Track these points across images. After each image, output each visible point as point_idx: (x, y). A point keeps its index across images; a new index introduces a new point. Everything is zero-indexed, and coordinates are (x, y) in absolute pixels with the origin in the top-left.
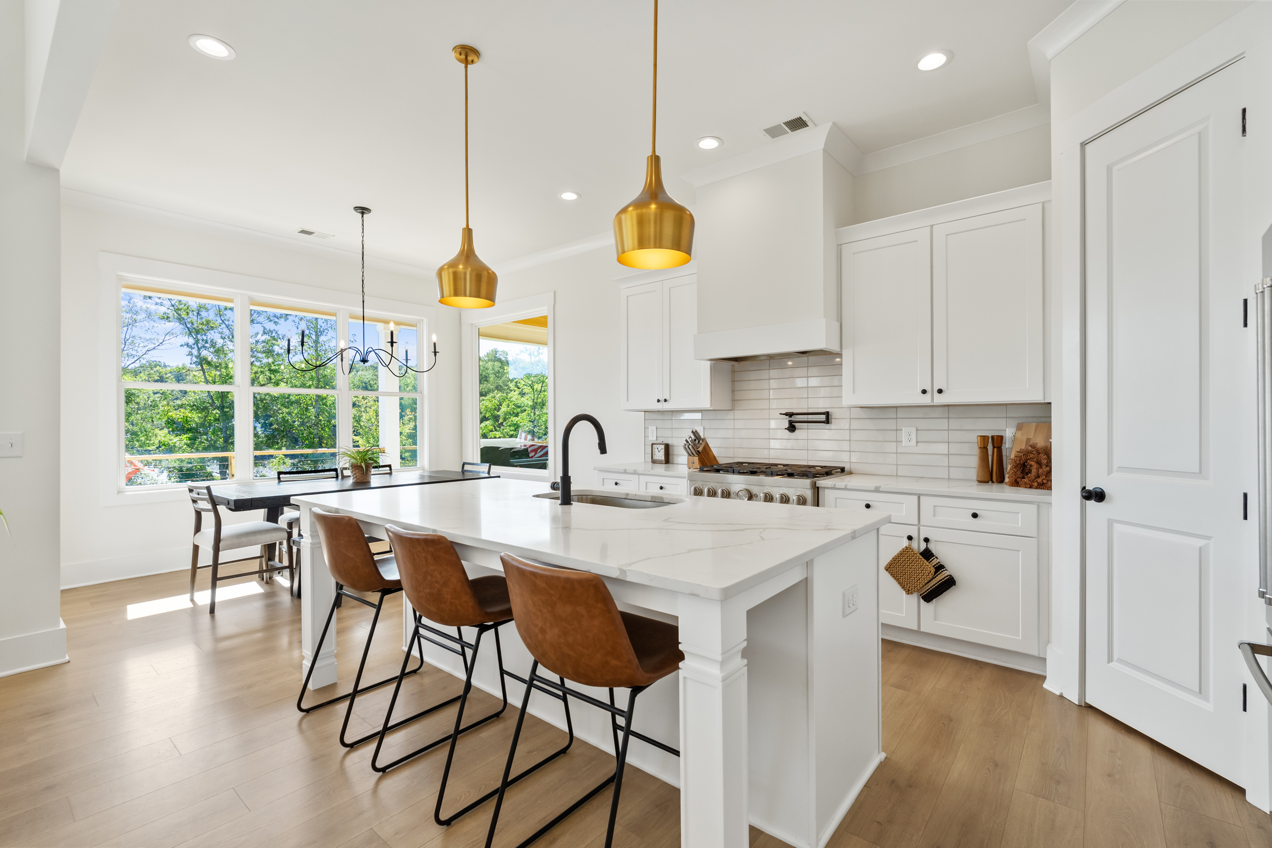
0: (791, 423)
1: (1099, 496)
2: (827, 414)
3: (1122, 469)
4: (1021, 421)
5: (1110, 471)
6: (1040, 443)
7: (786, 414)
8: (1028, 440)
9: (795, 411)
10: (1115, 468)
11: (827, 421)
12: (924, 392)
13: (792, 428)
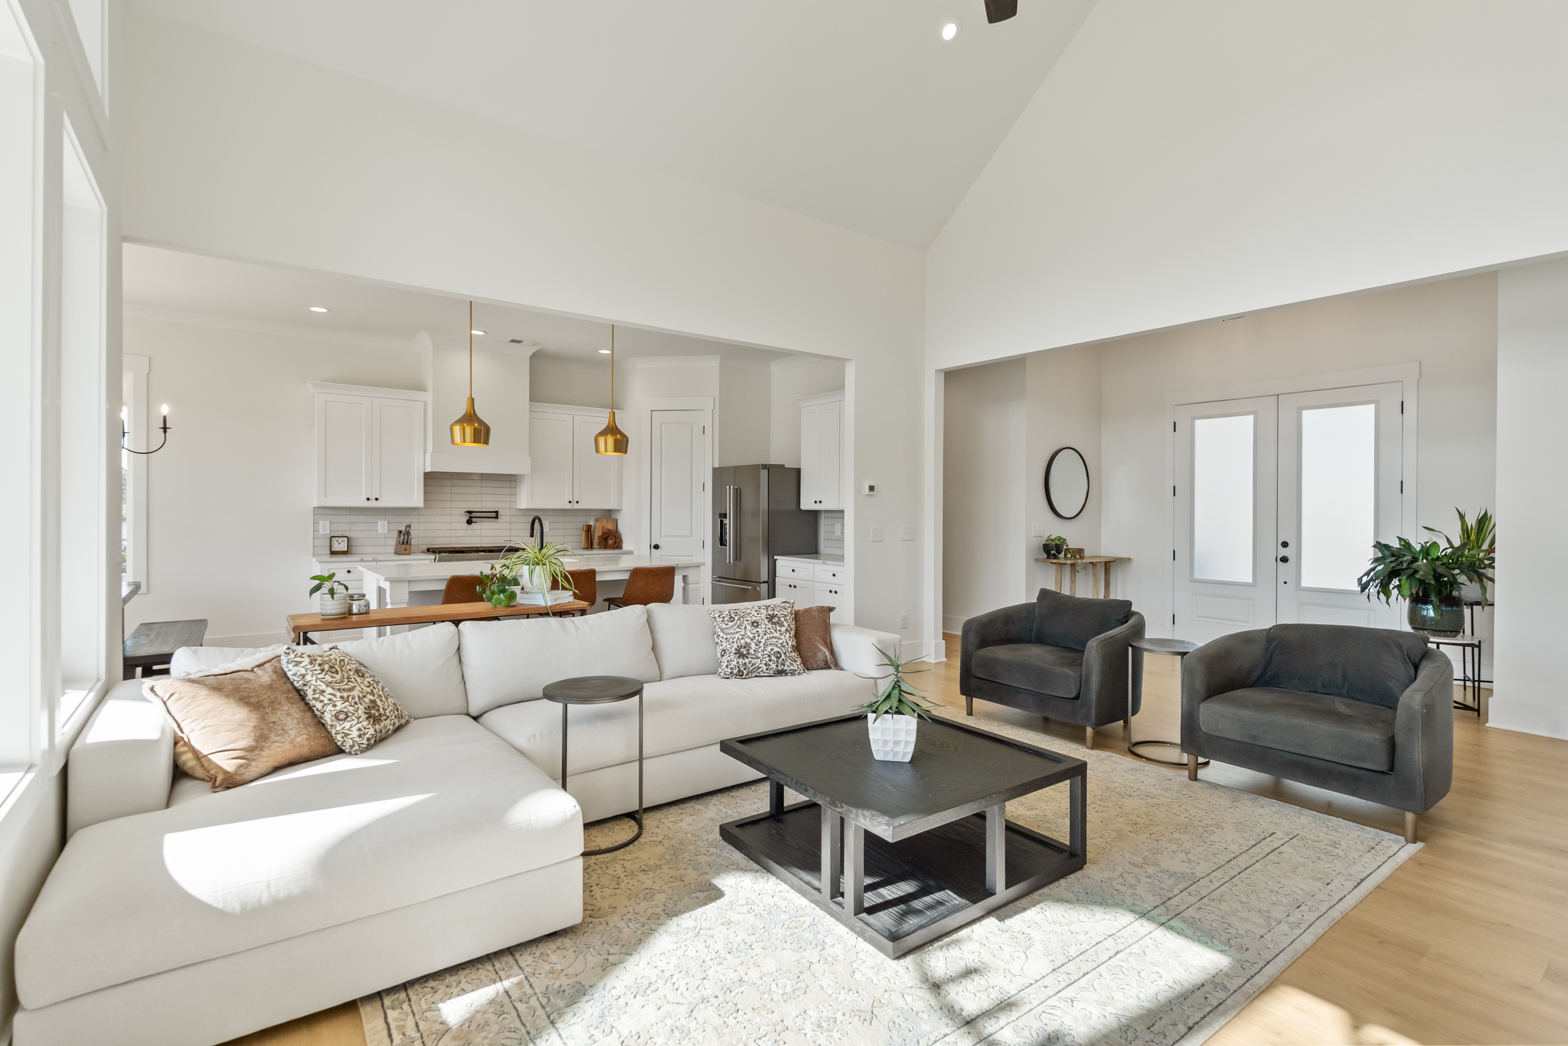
0: (471, 517)
1: (656, 547)
2: (497, 512)
3: (665, 536)
4: (597, 517)
5: (661, 537)
6: (610, 527)
7: (468, 512)
8: (603, 527)
9: (474, 510)
10: (662, 536)
11: (497, 517)
12: (570, 502)
13: (469, 522)
